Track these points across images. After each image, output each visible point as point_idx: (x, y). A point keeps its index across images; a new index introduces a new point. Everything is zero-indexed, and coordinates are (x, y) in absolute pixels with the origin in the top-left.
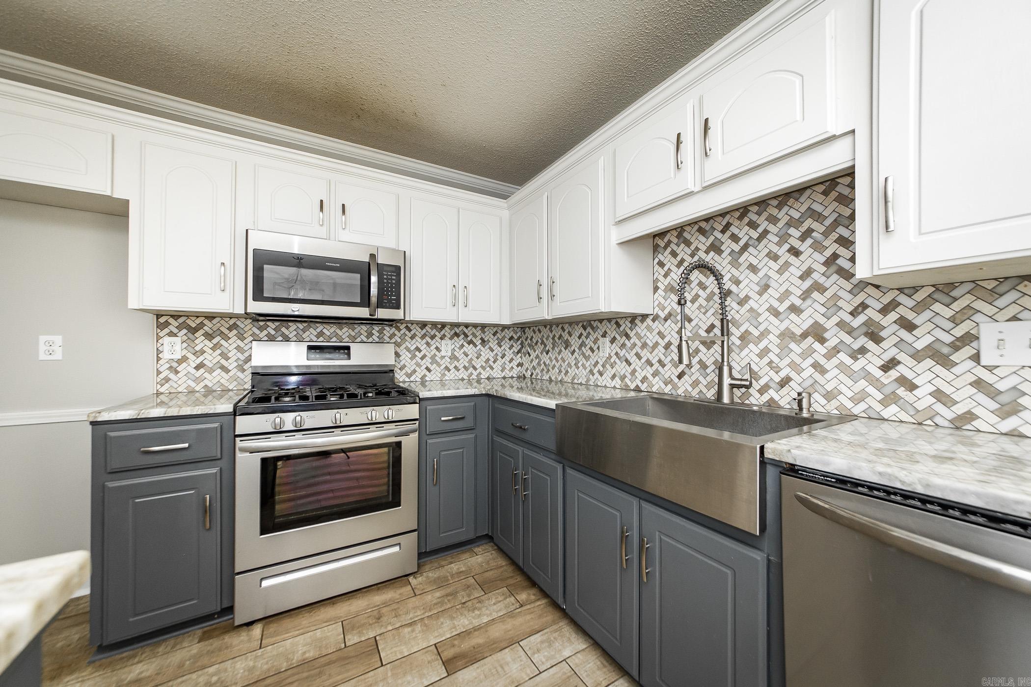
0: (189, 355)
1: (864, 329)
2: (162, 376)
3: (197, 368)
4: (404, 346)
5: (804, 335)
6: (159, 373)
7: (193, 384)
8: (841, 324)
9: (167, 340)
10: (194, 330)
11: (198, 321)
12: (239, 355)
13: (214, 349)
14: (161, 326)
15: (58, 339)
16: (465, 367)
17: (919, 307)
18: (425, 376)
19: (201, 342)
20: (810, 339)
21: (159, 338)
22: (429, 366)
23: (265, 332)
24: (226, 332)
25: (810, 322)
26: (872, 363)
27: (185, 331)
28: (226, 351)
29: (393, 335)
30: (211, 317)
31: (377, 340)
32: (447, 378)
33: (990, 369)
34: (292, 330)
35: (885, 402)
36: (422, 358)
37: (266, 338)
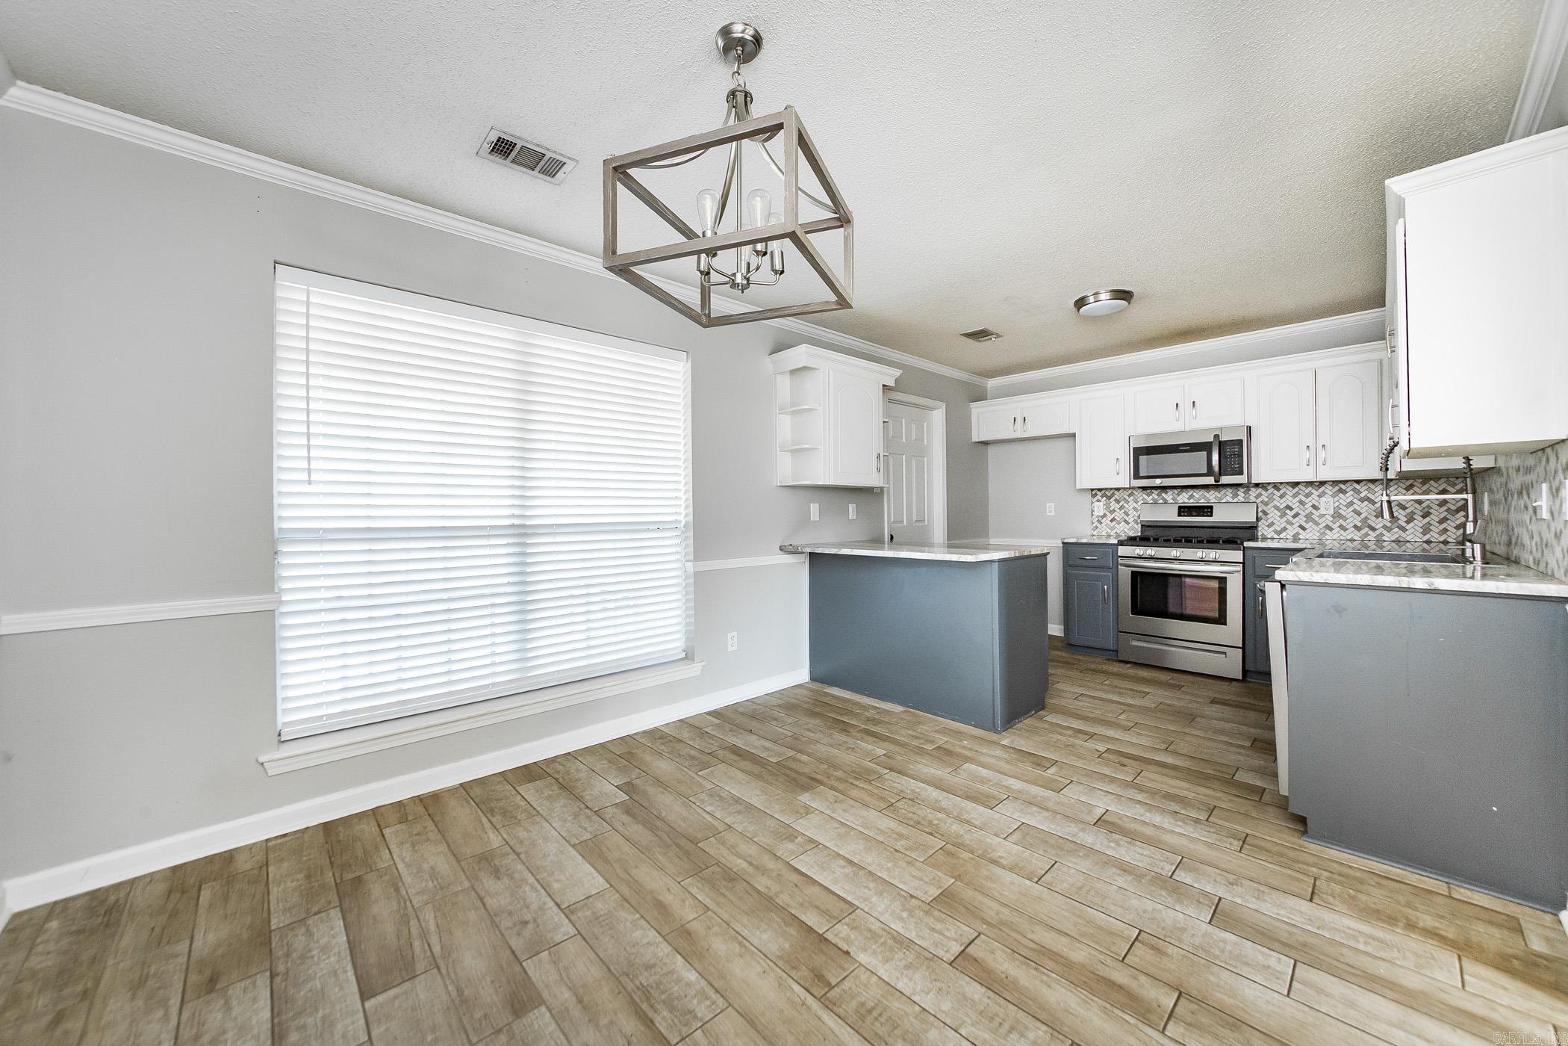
0: (1108, 513)
2: (1094, 525)
3: (1111, 521)
4: (1272, 504)
6: (1093, 523)
7: (1109, 531)
9: (1096, 504)
10: (1109, 498)
11: (1111, 492)
12: (1135, 512)
13: (1120, 509)
15: (1053, 505)
18: (1298, 534)
19: (1114, 505)
21: (1092, 503)
22: (1304, 524)
23: (1151, 497)
24: (1127, 498)
27: (1105, 498)
28: (1127, 511)
29: (1260, 495)
30: (1118, 489)
31: (1243, 500)
34: (1169, 496)
36: (1294, 516)
37: (1152, 501)
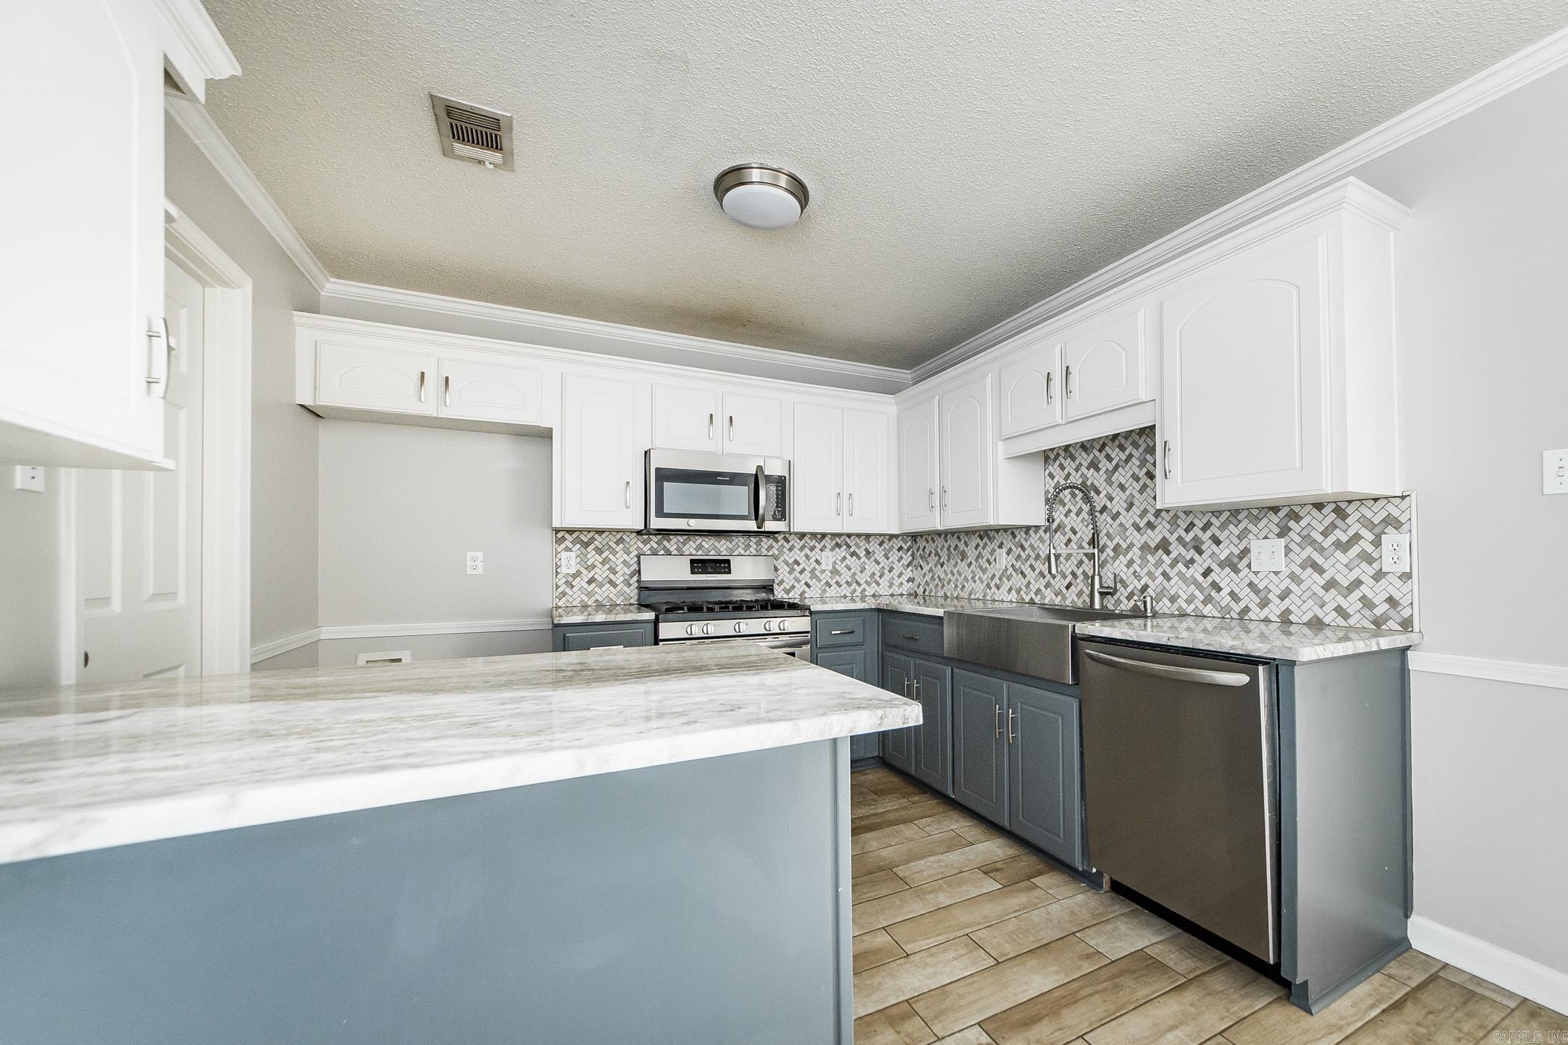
0: (583, 570)
1: (1193, 544)
2: (560, 590)
3: (589, 582)
4: (782, 559)
5: (1157, 548)
6: (558, 587)
7: (586, 599)
8: (1180, 539)
9: (564, 555)
10: (586, 545)
11: (590, 536)
12: (625, 569)
13: (603, 563)
14: (560, 541)
15: (480, 555)
16: (847, 583)
17: (1223, 527)
18: (804, 592)
19: (593, 557)
20: (1160, 551)
21: (557, 553)
22: (809, 581)
23: (648, 546)
24: (614, 546)
25: (1160, 537)
26: (1196, 572)
27: (578, 546)
28: (614, 566)
29: (771, 547)
30: (600, 532)
31: (754, 552)
32: (827, 595)
33: (1256, 573)
34: (672, 544)
35: (1205, 602)
36: (801, 572)
37: (649, 552)
